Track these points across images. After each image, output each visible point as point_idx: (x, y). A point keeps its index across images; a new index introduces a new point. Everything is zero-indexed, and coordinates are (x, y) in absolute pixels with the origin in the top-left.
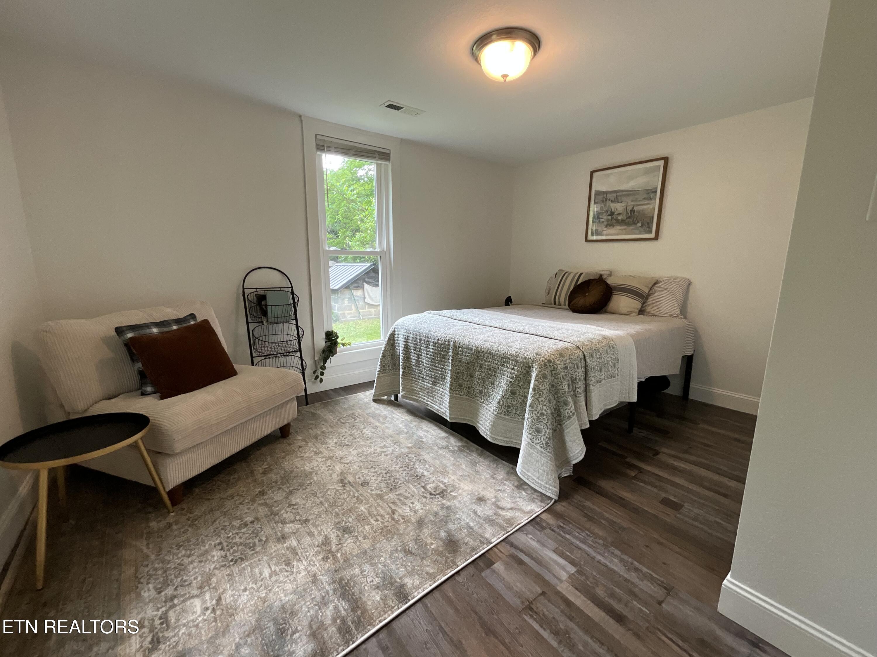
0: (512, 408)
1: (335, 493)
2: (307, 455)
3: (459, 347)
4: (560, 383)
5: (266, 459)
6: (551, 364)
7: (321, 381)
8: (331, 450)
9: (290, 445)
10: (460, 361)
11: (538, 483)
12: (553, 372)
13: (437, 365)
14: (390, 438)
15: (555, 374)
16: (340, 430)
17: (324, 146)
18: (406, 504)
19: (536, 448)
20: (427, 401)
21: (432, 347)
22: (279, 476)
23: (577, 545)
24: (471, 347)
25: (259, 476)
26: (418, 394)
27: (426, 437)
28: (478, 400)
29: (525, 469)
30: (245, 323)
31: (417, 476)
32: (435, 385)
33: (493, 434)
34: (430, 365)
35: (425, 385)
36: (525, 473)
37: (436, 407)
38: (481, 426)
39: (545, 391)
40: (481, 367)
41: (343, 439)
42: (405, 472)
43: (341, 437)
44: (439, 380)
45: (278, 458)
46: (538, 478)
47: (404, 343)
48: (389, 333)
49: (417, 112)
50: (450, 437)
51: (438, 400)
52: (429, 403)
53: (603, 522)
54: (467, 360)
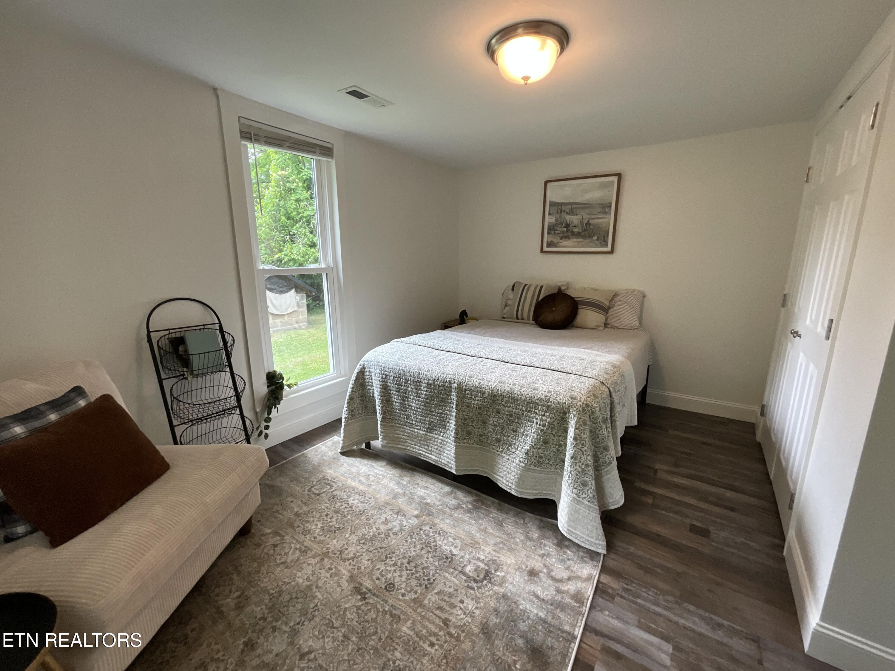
0: (544, 459)
1: (358, 614)
2: (290, 558)
3: (466, 390)
4: (599, 428)
5: (231, 579)
6: (589, 409)
7: (266, 436)
8: (321, 542)
9: (258, 545)
10: (468, 406)
11: (588, 541)
12: (592, 417)
13: (433, 409)
14: (388, 508)
15: (593, 418)
16: (318, 506)
17: (250, 134)
18: (455, 607)
19: (583, 503)
20: (419, 450)
21: (425, 389)
22: (264, 607)
23: (654, 610)
24: (484, 390)
25: (232, 614)
26: (406, 442)
27: (428, 497)
28: (493, 449)
29: (573, 528)
30: (156, 380)
31: (447, 558)
32: (430, 432)
33: (520, 488)
34: (423, 409)
35: (415, 432)
36: (572, 532)
37: (433, 457)
38: (501, 479)
39: (587, 440)
40: (498, 412)
41: (329, 520)
42: (430, 555)
43: (325, 518)
44: (436, 426)
45: (250, 574)
46: (588, 536)
47: (381, 383)
48: (356, 371)
49: (381, 103)
50: (455, 490)
51: (437, 449)
52: (422, 452)
53: (659, 570)
54: (477, 404)
